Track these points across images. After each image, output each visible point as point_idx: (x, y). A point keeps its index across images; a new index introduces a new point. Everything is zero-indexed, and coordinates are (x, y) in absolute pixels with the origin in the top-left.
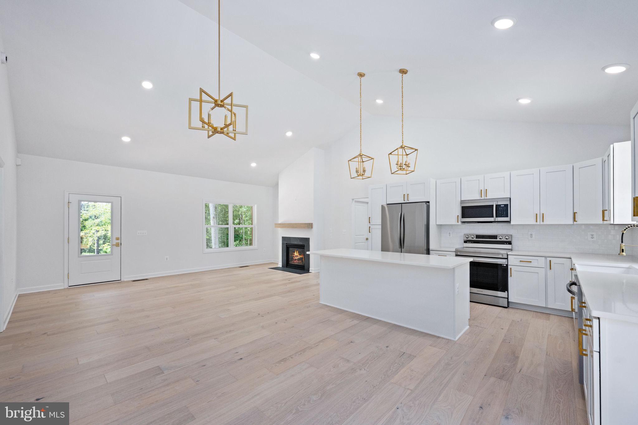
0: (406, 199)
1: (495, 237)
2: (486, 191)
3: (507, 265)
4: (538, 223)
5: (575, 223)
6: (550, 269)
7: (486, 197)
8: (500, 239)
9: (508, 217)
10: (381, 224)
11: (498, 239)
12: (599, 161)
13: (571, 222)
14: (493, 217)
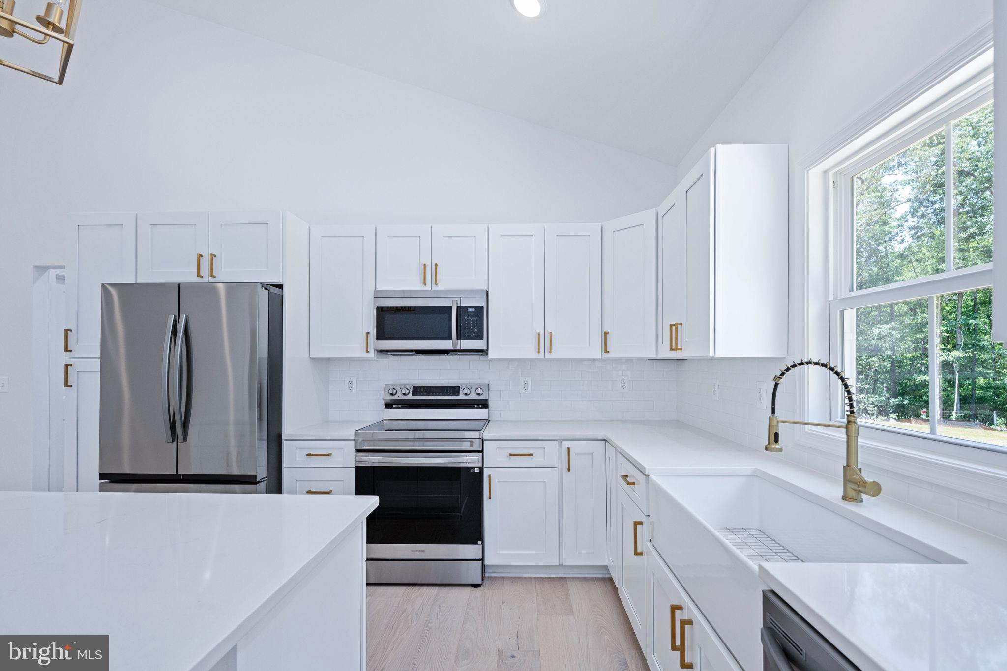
0: (205, 271)
1: (454, 390)
2: (436, 269)
3: (481, 469)
4: (541, 356)
5: (605, 355)
6: (569, 470)
7: (436, 284)
8: (466, 394)
9: (483, 339)
10: (99, 355)
11: (462, 397)
12: (648, 216)
13: (596, 353)
14: (450, 338)
